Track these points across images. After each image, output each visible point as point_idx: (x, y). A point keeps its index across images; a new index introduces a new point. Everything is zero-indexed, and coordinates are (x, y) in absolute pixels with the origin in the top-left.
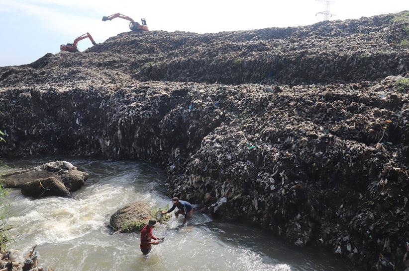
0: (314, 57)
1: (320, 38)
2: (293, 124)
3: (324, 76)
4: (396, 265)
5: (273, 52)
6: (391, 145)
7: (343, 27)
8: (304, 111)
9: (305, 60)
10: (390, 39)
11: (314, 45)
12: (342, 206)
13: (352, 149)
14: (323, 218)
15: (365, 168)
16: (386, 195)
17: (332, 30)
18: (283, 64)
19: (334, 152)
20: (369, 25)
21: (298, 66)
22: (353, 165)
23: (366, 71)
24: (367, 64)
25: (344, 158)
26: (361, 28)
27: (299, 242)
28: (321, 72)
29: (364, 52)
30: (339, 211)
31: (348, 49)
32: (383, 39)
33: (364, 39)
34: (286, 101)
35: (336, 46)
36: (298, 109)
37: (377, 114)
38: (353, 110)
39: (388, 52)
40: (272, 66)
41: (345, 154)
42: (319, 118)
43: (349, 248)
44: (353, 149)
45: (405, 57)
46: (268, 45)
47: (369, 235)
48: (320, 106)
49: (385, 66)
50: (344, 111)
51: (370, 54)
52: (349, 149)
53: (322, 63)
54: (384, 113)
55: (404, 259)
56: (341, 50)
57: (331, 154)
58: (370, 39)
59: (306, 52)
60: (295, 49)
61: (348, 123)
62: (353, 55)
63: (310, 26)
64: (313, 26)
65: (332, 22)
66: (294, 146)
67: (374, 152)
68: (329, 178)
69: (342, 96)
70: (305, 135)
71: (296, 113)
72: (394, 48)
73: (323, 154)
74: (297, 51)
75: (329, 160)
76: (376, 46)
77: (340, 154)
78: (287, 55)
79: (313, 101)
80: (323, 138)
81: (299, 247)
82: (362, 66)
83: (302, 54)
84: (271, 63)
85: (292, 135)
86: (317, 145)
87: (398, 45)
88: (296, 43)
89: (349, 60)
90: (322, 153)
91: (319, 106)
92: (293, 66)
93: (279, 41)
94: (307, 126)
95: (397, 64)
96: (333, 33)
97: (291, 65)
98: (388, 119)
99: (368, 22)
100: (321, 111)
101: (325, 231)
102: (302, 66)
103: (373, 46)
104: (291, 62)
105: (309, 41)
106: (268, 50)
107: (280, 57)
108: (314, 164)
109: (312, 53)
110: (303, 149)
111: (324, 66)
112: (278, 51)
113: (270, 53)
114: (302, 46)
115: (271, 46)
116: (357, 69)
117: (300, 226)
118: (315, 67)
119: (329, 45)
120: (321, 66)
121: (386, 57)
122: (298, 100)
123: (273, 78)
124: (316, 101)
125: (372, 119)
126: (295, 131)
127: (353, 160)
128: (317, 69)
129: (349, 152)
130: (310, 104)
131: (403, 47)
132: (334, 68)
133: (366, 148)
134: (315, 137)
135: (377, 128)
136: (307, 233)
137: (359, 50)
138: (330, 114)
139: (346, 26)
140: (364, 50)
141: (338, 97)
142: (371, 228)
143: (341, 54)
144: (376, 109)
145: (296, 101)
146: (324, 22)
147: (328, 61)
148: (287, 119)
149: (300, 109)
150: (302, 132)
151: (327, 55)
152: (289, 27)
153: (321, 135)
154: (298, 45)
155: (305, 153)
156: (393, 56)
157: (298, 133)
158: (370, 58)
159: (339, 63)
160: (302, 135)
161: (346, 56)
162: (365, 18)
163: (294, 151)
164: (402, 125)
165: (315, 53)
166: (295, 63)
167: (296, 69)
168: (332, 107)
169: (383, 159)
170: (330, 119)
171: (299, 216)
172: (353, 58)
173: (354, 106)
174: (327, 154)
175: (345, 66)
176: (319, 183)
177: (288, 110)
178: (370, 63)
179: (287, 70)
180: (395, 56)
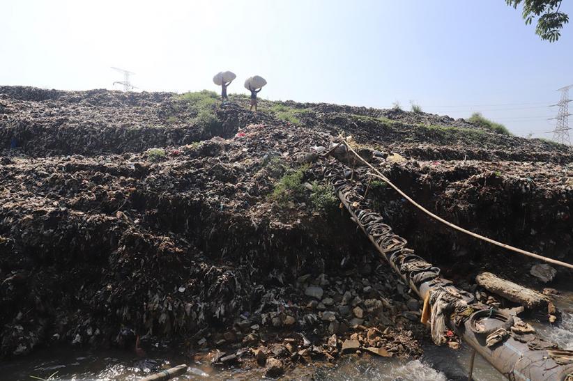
0: (76, 126)
1: (89, 106)
2: (15, 201)
3: (90, 148)
4: (136, 331)
5: (19, 116)
6: (135, 212)
7: (123, 98)
8: (36, 185)
9: (63, 128)
10: (161, 114)
11: (78, 113)
12: (82, 287)
13: (88, 220)
14: (59, 308)
15: (105, 239)
16: (123, 261)
17: (110, 100)
18: (33, 132)
19: (67, 227)
20: (150, 100)
21: (55, 135)
22: (90, 237)
23: (137, 144)
24: (137, 137)
25: (80, 232)
26: (141, 101)
27: (22, 348)
28: (86, 144)
29: (134, 125)
30: (79, 294)
31: (118, 120)
32: (154, 113)
33: (137, 112)
34: (10, 173)
35: (106, 117)
36: (27, 183)
37: (123, 183)
38: (97, 180)
39: (158, 127)
40: (16, 133)
41: (81, 227)
42: (54, 191)
43: (89, 332)
44: (90, 221)
45: (172, 132)
46: (11, 107)
47: (108, 308)
48: (57, 178)
49: (154, 139)
50: (87, 182)
51: (140, 127)
52: (85, 221)
53: (87, 133)
54: (129, 181)
55: (144, 321)
56: (110, 121)
57: (64, 230)
58: (143, 113)
59: (66, 120)
60: (52, 115)
61: (89, 194)
62: (123, 126)
63: (83, 92)
64: (87, 92)
65: (111, 92)
66: (13, 228)
67: (114, 221)
68: (65, 259)
69: (87, 166)
70: (30, 212)
71: (23, 187)
72: (164, 123)
73: (54, 231)
74: (55, 118)
75: (61, 238)
76: (147, 120)
77: (75, 228)
78: (38, 122)
79: (49, 172)
80: (52, 213)
81: (21, 355)
82: (132, 139)
83: (61, 122)
84: (13, 129)
85: (11, 215)
86: (45, 222)
87: (167, 121)
88: (55, 109)
89: (118, 132)
90: (52, 231)
91: (55, 178)
92: (47, 135)
93: (30, 104)
94: (36, 202)
95: (166, 139)
96: (111, 103)
97: (45, 133)
98: (133, 187)
99: (149, 97)
100: (58, 184)
101: (62, 322)
102: (61, 135)
103: (144, 120)
104: (45, 130)
105: (74, 108)
106: (9, 112)
107: (28, 123)
108: (42, 245)
109: (74, 122)
110: (27, 230)
111: (89, 137)
112: (26, 115)
113: (13, 117)
114: (62, 112)
115: (17, 109)
116: (127, 142)
117: (21, 328)
118: (78, 137)
119: (98, 115)
120: (85, 136)
121: (156, 131)
122: (28, 173)
123: (18, 150)
124: (53, 172)
125: (115, 188)
126: (17, 209)
127: (90, 232)
128: (81, 140)
129: (85, 224)
130: (44, 176)
131: (172, 123)
132: (102, 140)
133: (106, 217)
134: (44, 212)
135: (119, 196)
136: (34, 333)
137: (129, 122)
138: (69, 186)
139: (126, 98)
140: (133, 123)
141: (82, 167)
142: (109, 300)
143: (110, 125)
144: (122, 178)
145: (25, 173)
146: (101, 90)
147: (94, 132)
148: (8, 196)
149: (30, 183)
150: (26, 209)
151: (93, 124)
152: (54, 90)
153: (50, 209)
154: (57, 111)
155: (29, 234)
156: (162, 130)
157: (21, 212)
158: (140, 131)
159: (108, 135)
160: (26, 213)
161: (114, 128)
162: (147, 93)
163: (13, 233)
164: (145, 192)
165: (78, 122)
166: (50, 132)
167: (52, 138)
168: (70, 178)
169: (123, 226)
170: (69, 191)
171: (20, 314)
172: (122, 130)
173: (98, 176)
174: (60, 230)
175: (114, 138)
176: (53, 267)
177: (12, 185)
178: (140, 136)
179: (39, 140)
180: (164, 130)
